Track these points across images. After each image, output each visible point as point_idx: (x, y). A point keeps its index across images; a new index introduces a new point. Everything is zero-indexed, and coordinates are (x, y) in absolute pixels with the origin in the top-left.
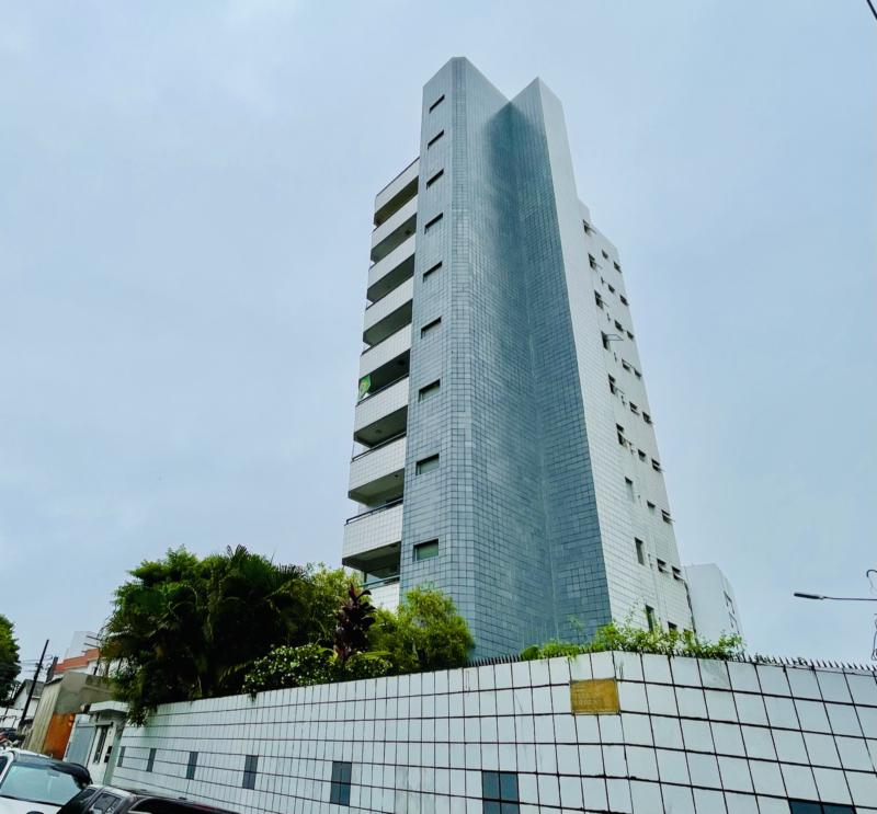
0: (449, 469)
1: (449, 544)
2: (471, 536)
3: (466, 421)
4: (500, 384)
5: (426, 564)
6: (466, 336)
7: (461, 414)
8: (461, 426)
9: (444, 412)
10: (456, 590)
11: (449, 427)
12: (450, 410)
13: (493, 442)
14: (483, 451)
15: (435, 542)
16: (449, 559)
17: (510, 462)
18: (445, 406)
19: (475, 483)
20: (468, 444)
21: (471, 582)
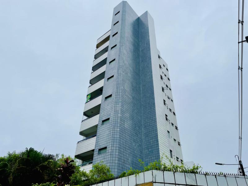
0: (112, 123)
1: (110, 148)
2: (118, 146)
3: (119, 107)
4: (130, 97)
5: (102, 155)
6: (121, 81)
7: (117, 105)
8: (117, 109)
9: (112, 104)
10: (111, 165)
11: (113, 109)
12: (114, 104)
13: (127, 115)
14: (124, 117)
15: (106, 148)
16: (110, 153)
17: (132, 122)
18: (113, 103)
19: (121, 128)
20: (119, 115)
21: (117, 162)
